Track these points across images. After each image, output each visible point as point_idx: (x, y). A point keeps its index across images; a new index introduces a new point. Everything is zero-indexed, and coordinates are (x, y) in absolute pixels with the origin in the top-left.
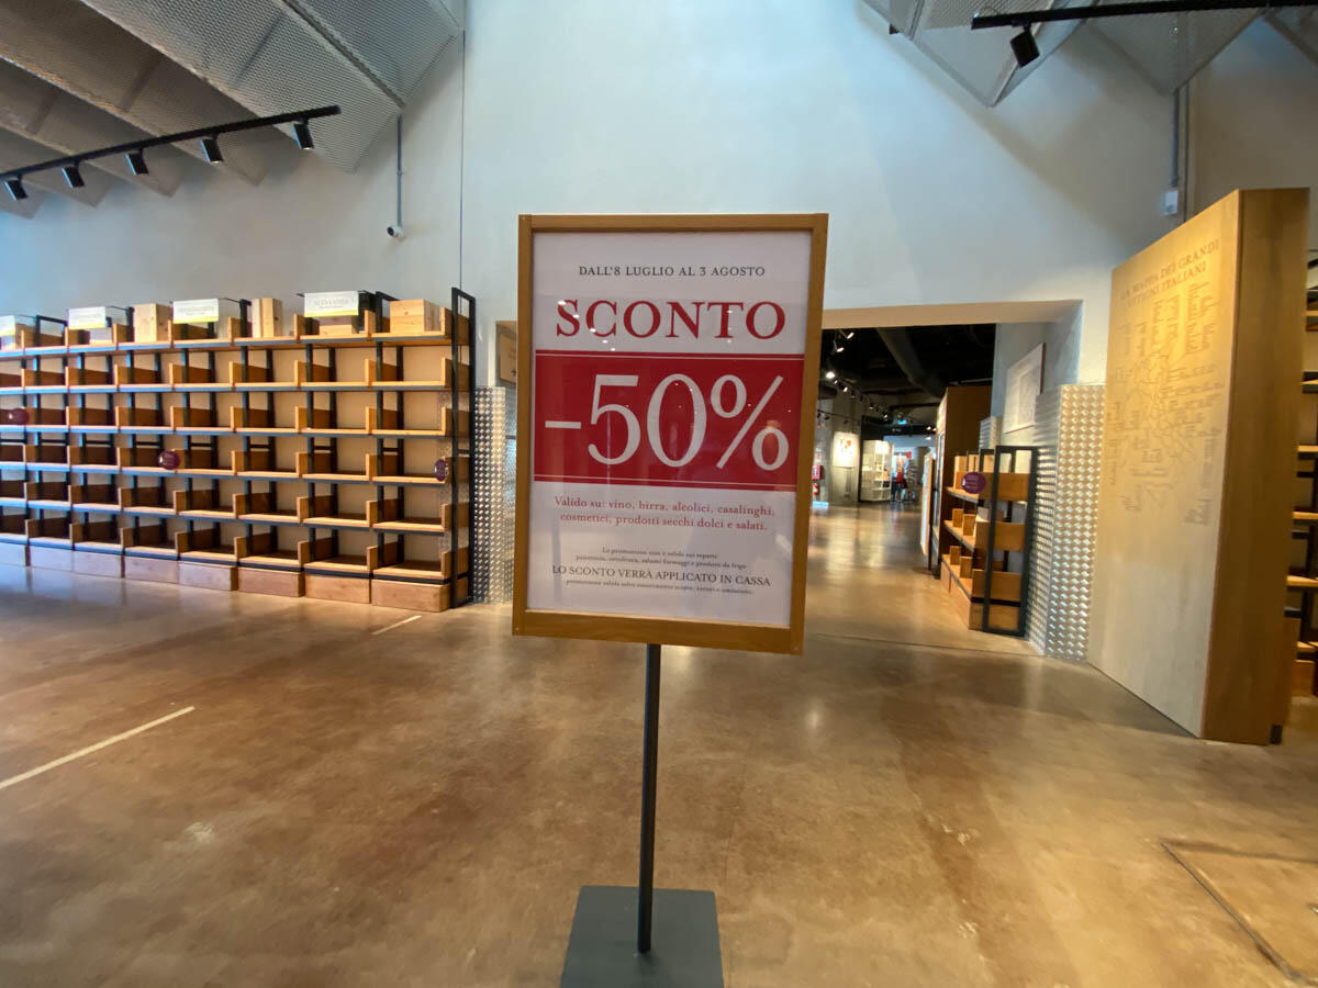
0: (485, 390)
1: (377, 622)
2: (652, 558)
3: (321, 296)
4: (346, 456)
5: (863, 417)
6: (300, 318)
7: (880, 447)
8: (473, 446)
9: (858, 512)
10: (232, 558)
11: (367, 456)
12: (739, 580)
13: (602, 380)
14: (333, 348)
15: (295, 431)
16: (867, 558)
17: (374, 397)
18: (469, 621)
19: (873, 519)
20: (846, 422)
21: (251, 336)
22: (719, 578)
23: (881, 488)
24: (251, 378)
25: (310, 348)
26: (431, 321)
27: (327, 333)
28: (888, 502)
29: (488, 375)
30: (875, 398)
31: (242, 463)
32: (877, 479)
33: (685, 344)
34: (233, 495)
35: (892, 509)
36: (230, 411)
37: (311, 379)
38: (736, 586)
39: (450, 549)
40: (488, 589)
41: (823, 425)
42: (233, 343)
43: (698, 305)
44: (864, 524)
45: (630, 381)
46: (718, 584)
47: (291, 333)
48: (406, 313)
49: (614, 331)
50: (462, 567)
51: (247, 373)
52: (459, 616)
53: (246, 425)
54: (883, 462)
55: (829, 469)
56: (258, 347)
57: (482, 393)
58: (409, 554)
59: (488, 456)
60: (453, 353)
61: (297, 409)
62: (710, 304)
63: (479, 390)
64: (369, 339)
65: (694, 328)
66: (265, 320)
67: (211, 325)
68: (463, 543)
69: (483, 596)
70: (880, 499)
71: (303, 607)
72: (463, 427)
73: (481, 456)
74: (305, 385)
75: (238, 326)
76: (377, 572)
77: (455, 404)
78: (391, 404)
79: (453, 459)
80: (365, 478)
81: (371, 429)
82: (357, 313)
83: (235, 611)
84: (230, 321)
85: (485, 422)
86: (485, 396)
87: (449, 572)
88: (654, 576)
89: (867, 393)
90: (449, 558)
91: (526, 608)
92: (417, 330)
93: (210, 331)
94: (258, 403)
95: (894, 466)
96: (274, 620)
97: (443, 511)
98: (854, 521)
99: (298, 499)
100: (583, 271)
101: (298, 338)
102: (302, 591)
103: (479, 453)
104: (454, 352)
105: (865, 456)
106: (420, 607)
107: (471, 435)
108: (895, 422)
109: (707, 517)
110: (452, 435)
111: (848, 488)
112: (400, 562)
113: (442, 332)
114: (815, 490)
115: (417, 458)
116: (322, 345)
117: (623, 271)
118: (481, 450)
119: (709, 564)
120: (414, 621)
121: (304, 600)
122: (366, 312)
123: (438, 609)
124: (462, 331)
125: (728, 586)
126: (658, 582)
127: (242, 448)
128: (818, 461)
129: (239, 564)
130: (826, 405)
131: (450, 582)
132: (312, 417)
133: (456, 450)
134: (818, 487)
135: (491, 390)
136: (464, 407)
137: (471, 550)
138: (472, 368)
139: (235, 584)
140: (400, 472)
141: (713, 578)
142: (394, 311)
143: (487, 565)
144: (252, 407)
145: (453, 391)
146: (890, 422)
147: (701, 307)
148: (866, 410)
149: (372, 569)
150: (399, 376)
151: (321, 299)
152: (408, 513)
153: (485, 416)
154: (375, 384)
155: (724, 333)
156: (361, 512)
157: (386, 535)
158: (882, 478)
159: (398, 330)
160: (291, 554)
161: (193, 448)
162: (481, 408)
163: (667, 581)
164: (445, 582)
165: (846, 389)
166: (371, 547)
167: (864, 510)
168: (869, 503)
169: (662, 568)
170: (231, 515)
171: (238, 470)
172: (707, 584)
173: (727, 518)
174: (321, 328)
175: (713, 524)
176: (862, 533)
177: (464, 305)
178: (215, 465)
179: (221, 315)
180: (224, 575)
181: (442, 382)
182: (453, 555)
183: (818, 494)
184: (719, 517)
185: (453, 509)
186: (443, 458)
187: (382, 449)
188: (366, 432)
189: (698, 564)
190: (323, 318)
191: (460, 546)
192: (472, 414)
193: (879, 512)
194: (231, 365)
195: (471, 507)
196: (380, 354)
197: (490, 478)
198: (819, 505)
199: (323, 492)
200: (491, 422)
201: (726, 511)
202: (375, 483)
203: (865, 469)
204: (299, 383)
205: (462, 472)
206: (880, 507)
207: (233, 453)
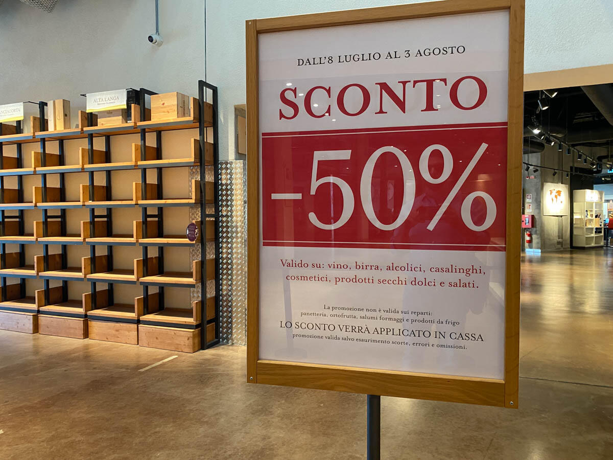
0: (227, 163)
1: (143, 361)
2: (369, 314)
3: (98, 96)
4: (119, 223)
5: (571, 168)
6: (83, 113)
7: (590, 196)
8: (217, 210)
9: (572, 258)
10: (34, 307)
11: (135, 223)
12: (453, 336)
13: (320, 156)
14: (108, 136)
15: (80, 203)
16: (581, 304)
17: (139, 173)
18: (217, 362)
19: (588, 265)
20: (554, 175)
21: (48, 130)
22: (433, 334)
23: (593, 235)
24: (47, 164)
25: (91, 137)
26: (182, 108)
27: (104, 124)
28: (601, 247)
29: (228, 151)
30: (583, 150)
31: (41, 232)
32: (589, 226)
33: (393, 119)
34: (35, 256)
35: (606, 254)
36: (32, 190)
37: (92, 162)
38: (450, 342)
39: (200, 299)
40: (231, 333)
41: (532, 177)
42: (34, 137)
43: (404, 83)
44: (578, 270)
45: (345, 155)
46: (432, 340)
47: (76, 125)
48: (163, 104)
49: (329, 111)
50: (210, 314)
51: (45, 159)
52: (208, 357)
53: (45, 200)
54: (594, 209)
55: (540, 217)
56: (53, 138)
57: (224, 166)
58: (169, 302)
59: (230, 219)
60: (200, 135)
61: (81, 186)
62: (415, 82)
63: (222, 164)
64: (135, 127)
65: (401, 105)
66: (57, 117)
67: (19, 122)
68: (211, 293)
69: (227, 338)
70: (593, 245)
71: (86, 347)
72: (209, 195)
73: (224, 219)
74: (87, 166)
75: (38, 123)
76: (143, 318)
77: (203, 177)
78: (152, 179)
79: (202, 222)
80: (133, 240)
81: (137, 200)
82: (125, 107)
83: (36, 352)
84: (32, 119)
85: (227, 190)
86: (227, 169)
87: (199, 318)
88: (371, 332)
89: (573, 146)
90: (200, 306)
91: (258, 359)
92: (172, 117)
93: (18, 128)
94: (54, 183)
95: (605, 213)
96: (64, 358)
97: (194, 267)
98: (568, 267)
99: (83, 258)
100: (300, 62)
101: (82, 129)
102: (86, 334)
103: (222, 216)
104: (202, 133)
105: (575, 204)
106: (177, 349)
107: (216, 202)
108: (604, 171)
109: (420, 276)
110: (201, 202)
111: (561, 235)
112: (161, 309)
113: (192, 118)
114: (527, 238)
115: (174, 222)
116: (100, 134)
117: (336, 60)
118: (224, 213)
119: (423, 321)
120: (172, 361)
121: (87, 341)
122: (133, 105)
123: (191, 351)
124: (208, 117)
125: (443, 341)
126: (377, 337)
127: (41, 219)
128: (529, 211)
129: (39, 312)
130: (534, 159)
131: (200, 326)
132: (94, 192)
133: (204, 215)
134: (530, 235)
135: (231, 163)
136: (209, 178)
137: (217, 299)
138: (215, 145)
139: (36, 328)
140: (161, 235)
141: (427, 334)
142: (154, 103)
143: (230, 312)
144: (48, 186)
145: (201, 165)
146: (599, 172)
147: (407, 84)
148: (573, 162)
149: (139, 316)
150: (159, 156)
151: (98, 97)
152: (167, 268)
153: (227, 185)
154: (140, 163)
155: (430, 107)
156: (130, 268)
157: (150, 287)
158: (594, 225)
159: (157, 118)
160: (78, 304)
161: (6, 220)
162: (224, 179)
163: (384, 337)
164: (197, 326)
165: (553, 144)
166: (137, 297)
167: (578, 256)
168: (582, 249)
169: (379, 324)
170: (33, 272)
171: (38, 236)
172: (422, 339)
173: (439, 277)
174: (99, 120)
175: (426, 283)
176: (576, 278)
177: (209, 93)
178: (22, 233)
179: (26, 114)
180: (27, 321)
181: (191, 159)
182: (202, 303)
183: (530, 242)
184: (431, 276)
185: (202, 263)
186: (194, 222)
187: (146, 216)
188: (133, 202)
189: (412, 321)
190: (99, 112)
191: (208, 296)
192: (216, 184)
193: (593, 258)
194: (33, 152)
195: (217, 261)
196: (143, 138)
197: (232, 237)
198: (533, 252)
199: (101, 252)
200: (231, 190)
201: (438, 270)
202: (141, 244)
203: (575, 216)
204: (83, 165)
205: (209, 233)
206: (593, 252)
207: (35, 222)
